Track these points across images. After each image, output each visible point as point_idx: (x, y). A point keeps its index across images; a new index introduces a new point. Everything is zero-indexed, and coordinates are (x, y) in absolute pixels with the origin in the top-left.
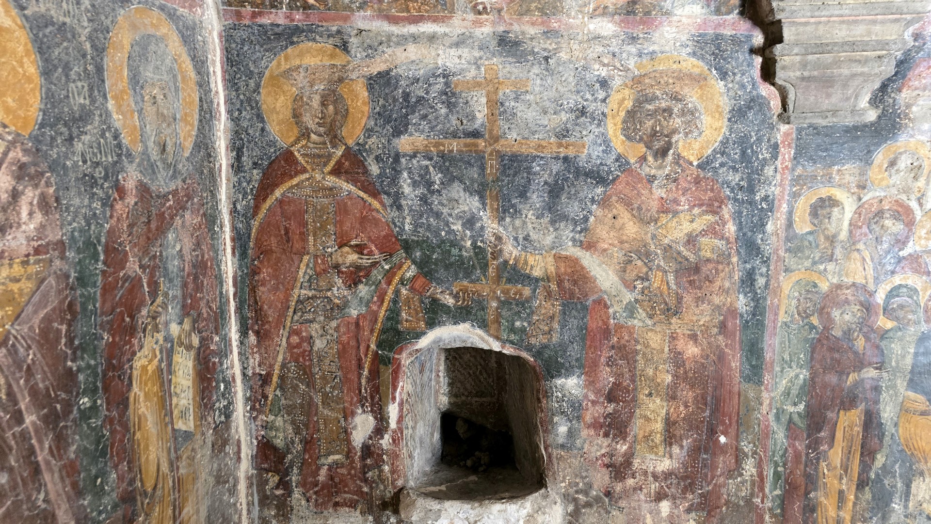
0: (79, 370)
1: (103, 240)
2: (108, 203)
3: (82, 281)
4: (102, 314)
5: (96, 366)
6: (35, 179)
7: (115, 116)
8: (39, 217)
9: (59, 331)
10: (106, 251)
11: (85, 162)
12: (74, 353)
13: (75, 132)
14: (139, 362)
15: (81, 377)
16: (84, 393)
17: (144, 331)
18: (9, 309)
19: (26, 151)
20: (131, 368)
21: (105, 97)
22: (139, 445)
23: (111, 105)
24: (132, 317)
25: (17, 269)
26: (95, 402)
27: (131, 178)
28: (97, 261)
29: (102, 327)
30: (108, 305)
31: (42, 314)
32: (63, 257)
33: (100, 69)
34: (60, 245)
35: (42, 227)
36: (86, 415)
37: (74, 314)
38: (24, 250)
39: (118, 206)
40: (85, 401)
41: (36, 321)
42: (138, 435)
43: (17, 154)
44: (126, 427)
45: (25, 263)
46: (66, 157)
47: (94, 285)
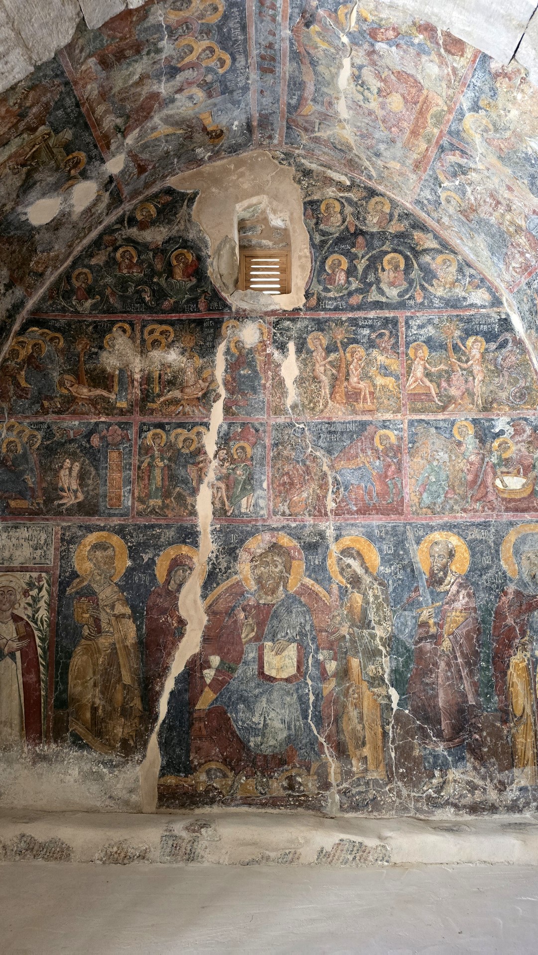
0: (481, 652)
1: (494, 609)
2: (497, 596)
3: (483, 621)
4: (493, 636)
5: (489, 653)
6: (465, 588)
7: (504, 566)
8: (466, 599)
9: (473, 637)
10: (496, 613)
11: (487, 582)
12: (479, 645)
13: (483, 572)
14: (514, 660)
15: (482, 655)
16: (483, 661)
17: (517, 648)
18: (455, 625)
19: (462, 579)
20: (509, 661)
21: (499, 560)
22: (512, 693)
23: (502, 562)
24: (510, 641)
25: (458, 614)
26: (488, 666)
27: (511, 588)
28: (491, 616)
29: (493, 640)
30: (496, 633)
31: (467, 629)
32: (475, 613)
33: (497, 551)
34: (475, 609)
35: (468, 602)
36: (482, 669)
37: (480, 633)
38: (460, 608)
39: (504, 598)
40: (483, 664)
41: (464, 631)
42: (511, 689)
43: (460, 580)
44: (505, 683)
45: (461, 612)
46: (479, 580)
47: (490, 624)
